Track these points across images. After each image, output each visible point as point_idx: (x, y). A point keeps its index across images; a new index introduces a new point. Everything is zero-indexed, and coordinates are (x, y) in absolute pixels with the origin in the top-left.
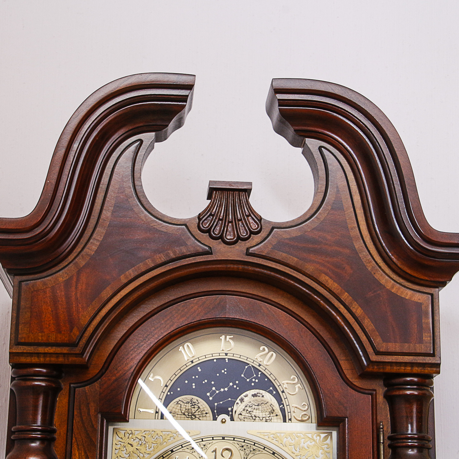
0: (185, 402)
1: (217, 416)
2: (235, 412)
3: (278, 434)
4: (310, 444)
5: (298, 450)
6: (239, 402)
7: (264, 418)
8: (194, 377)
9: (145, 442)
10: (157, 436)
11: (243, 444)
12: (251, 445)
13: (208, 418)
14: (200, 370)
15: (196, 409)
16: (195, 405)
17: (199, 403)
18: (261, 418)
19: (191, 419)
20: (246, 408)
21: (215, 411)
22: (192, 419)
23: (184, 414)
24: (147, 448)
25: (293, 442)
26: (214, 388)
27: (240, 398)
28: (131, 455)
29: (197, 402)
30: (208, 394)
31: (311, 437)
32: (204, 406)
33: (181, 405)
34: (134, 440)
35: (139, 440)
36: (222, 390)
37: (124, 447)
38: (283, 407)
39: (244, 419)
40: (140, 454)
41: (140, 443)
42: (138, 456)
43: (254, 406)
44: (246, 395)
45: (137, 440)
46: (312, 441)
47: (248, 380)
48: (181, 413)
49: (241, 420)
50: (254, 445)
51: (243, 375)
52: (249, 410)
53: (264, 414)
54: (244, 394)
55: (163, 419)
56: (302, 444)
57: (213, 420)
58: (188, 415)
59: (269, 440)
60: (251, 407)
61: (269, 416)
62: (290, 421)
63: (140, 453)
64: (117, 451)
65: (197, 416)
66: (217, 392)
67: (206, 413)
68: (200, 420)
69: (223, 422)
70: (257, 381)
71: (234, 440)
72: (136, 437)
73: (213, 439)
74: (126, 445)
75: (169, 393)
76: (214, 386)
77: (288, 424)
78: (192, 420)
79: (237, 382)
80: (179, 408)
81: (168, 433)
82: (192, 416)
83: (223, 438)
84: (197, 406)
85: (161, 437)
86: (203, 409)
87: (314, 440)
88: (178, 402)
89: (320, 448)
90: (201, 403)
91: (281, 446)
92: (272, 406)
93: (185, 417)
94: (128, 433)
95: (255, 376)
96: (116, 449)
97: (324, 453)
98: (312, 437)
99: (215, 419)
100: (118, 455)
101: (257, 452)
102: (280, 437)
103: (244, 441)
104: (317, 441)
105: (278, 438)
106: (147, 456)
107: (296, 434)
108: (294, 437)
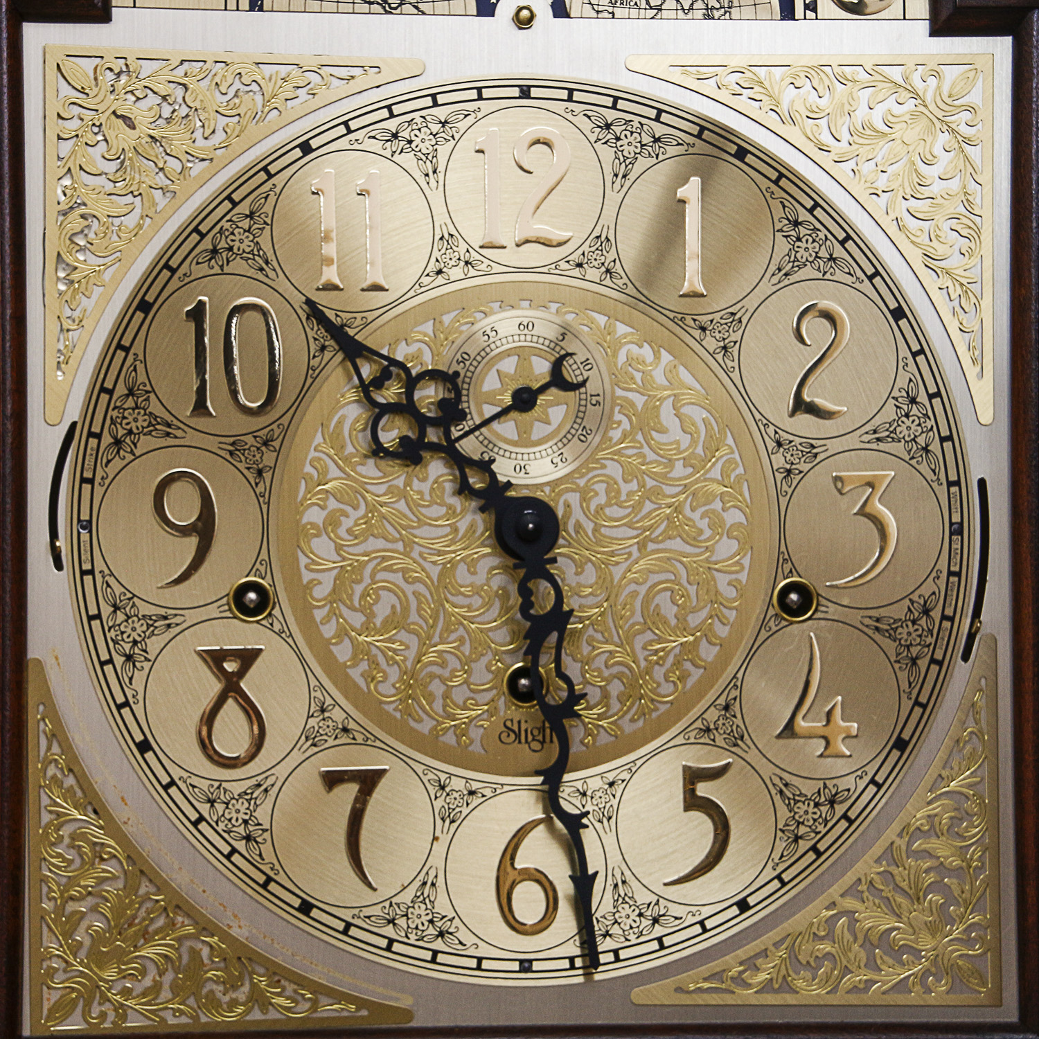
3: (762, 72)
4: (897, 110)
5: (845, 136)
9: (184, 111)
10: (237, 85)
11: (611, 115)
12: (644, 121)
13: (458, 7)
19: (384, 8)
22: (388, 9)
24: (198, 134)
25: (823, 103)
28: (127, 163)
31: (901, 82)
34: (138, 99)
35: (159, 100)
37: (96, 130)
39: (610, 10)
40: (167, 158)
41: (166, 113)
42: (161, 169)
45: (153, 100)
46: (904, 96)
49: (598, 12)
50: (657, 119)
55: (261, 9)
56: (861, 113)
57: (479, 15)
59: (723, 96)
62: (810, 14)
63: (168, 154)
64: (65, 148)
68: (423, 13)
69: (523, 21)
71: (570, 99)
72: (145, 87)
73: (480, 98)
74: (103, 120)
77: (801, 28)
78: (387, 12)
81: (284, 70)
83: (522, 91)
85: (254, 87)
87: (916, 96)
89: (938, 125)
91: (772, 120)
94: (111, 70)
96: (59, 138)
97: (956, 146)
98: (906, 79)
99: (486, 9)
100: (69, 164)
101: (671, 151)
102: (767, 84)
103: (615, 103)
104: (929, 98)
105: (757, 89)
106: (197, 168)
107: (837, 70)
108: (827, 82)
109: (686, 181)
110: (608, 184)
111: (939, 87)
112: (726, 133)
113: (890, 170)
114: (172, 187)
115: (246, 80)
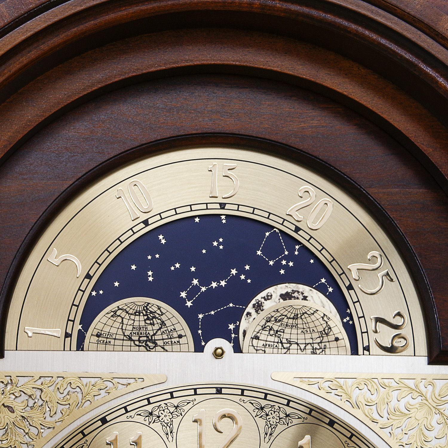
0: (131, 312)
1: (203, 344)
2: (245, 333)
3: (341, 381)
4: (412, 402)
6: (253, 311)
7: (309, 347)
8: (149, 257)
9: (41, 402)
10: (69, 388)
11: (263, 403)
12: (281, 406)
13: (184, 347)
14: (163, 241)
15: (156, 327)
16: (155, 317)
17: (162, 314)
18: (302, 346)
19: (146, 348)
20: (268, 324)
21: (200, 332)
22: (148, 349)
23: (130, 339)
24: (47, 415)
25: (373, 398)
26: (195, 282)
27: (253, 302)
28: (9, 430)
29: (159, 312)
30: (183, 294)
31: (414, 387)
32: (174, 321)
33: (123, 318)
34: (16, 397)
35: (27, 398)
36: (214, 285)
38: (351, 322)
39: (263, 349)
40: (30, 427)
41: (31, 404)
42: (27, 433)
43: (285, 320)
44: (268, 296)
45: (24, 397)
46: (416, 395)
47: (271, 263)
48: (122, 337)
49: (257, 350)
50: (288, 405)
51: (259, 253)
52: (276, 328)
53: (308, 336)
54: (264, 294)
55: (82, 350)
56: (394, 403)
57: (195, 352)
58: (139, 341)
59: (322, 393)
60: (280, 321)
61: (318, 340)
62: (366, 352)
63: (31, 425)
65: (160, 343)
66: (203, 289)
67: (180, 336)
68: (167, 351)
69: (218, 354)
70: (291, 264)
71: (242, 394)
72: (20, 391)
73: (196, 394)
75: (94, 293)
76: (194, 275)
77: (362, 359)
78: (148, 351)
79: (247, 267)
80: (117, 325)
81: (93, 381)
82: (148, 343)
83: (217, 390)
84: (159, 321)
85: (78, 390)
86: (172, 327)
87: (422, 395)
88: (115, 312)
89: (434, 410)
90: (167, 314)
91: (347, 406)
92: (325, 318)
93: (132, 344)
94: (2, 382)
95: (286, 253)
97: (443, 421)
98: (416, 386)
99: (199, 349)
101: (295, 421)
102: (344, 387)
103: (266, 396)
104: (428, 396)
105: (339, 390)
106: (46, 433)
107: (381, 381)
108: (376, 387)
109: (303, 437)
110: (262, 439)
111: (433, 391)
112: (323, 412)
113: (409, 433)
114: (33, 443)
115: (73, 386)
